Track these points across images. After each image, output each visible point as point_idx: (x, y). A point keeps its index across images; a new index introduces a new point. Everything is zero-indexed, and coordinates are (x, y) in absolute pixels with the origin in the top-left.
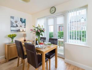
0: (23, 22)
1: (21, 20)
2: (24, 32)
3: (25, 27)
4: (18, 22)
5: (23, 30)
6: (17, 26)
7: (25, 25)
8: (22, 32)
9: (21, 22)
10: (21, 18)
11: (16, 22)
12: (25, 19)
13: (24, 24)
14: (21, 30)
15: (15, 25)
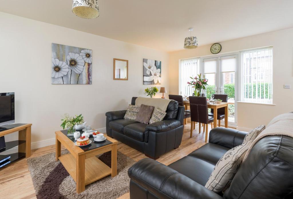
0: (158, 68)
1: (155, 65)
2: (160, 84)
3: (160, 76)
4: (152, 68)
5: (158, 82)
6: (151, 74)
7: (160, 73)
8: (156, 84)
9: (155, 66)
10: (155, 61)
11: (150, 68)
12: (161, 62)
13: (159, 70)
14: (156, 82)
15: (148, 73)
